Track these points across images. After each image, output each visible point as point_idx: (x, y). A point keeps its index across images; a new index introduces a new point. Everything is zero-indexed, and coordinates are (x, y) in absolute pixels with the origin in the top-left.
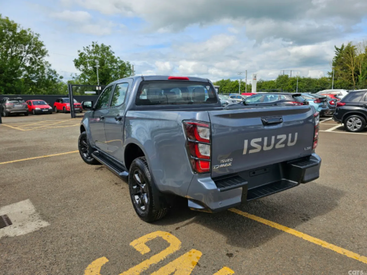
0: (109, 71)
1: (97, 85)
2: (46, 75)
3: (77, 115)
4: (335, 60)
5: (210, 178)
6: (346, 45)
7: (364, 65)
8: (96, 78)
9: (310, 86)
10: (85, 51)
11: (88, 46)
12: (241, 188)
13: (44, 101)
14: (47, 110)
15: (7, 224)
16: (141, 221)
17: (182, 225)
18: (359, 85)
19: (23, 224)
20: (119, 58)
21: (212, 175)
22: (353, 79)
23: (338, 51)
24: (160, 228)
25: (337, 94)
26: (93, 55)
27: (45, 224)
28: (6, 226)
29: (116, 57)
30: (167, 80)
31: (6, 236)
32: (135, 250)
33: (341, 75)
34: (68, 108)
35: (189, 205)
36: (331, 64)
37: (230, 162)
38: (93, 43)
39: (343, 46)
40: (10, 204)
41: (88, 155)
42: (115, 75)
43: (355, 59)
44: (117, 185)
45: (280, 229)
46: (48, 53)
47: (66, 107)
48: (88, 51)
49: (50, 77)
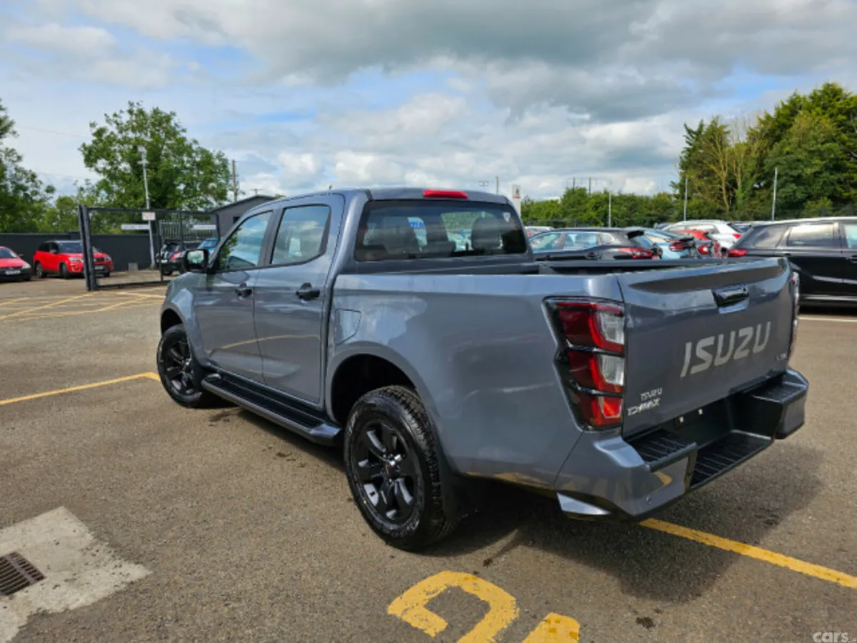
0: (173, 174)
1: (144, 209)
2: (9, 183)
3: (102, 282)
4: (685, 157)
5: (619, 440)
6: (707, 123)
7: (745, 168)
8: (142, 193)
9: (634, 212)
10: (111, 124)
11: (118, 113)
12: (685, 460)
13: (8, 250)
14: (18, 272)
15: (29, 578)
16: (390, 550)
17: (495, 552)
18: (738, 211)
19: (75, 574)
20: (196, 142)
21: (624, 431)
22: (725, 198)
23: (691, 136)
24: (445, 564)
25: (710, 232)
26: (131, 135)
27: (136, 572)
28: (28, 584)
29: (189, 141)
30: (421, 197)
31: (41, 611)
32: (407, 625)
33: (700, 189)
34: (74, 266)
35: (564, 508)
36: (678, 166)
37: (657, 396)
38: (131, 104)
39: (701, 126)
40: (14, 522)
41: (185, 385)
42: (188, 185)
43: (727, 155)
44: (284, 460)
45: (728, 549)
46: (14, 128)
47: (67, 262)
48: (118, 124)
49: (19, 188)
